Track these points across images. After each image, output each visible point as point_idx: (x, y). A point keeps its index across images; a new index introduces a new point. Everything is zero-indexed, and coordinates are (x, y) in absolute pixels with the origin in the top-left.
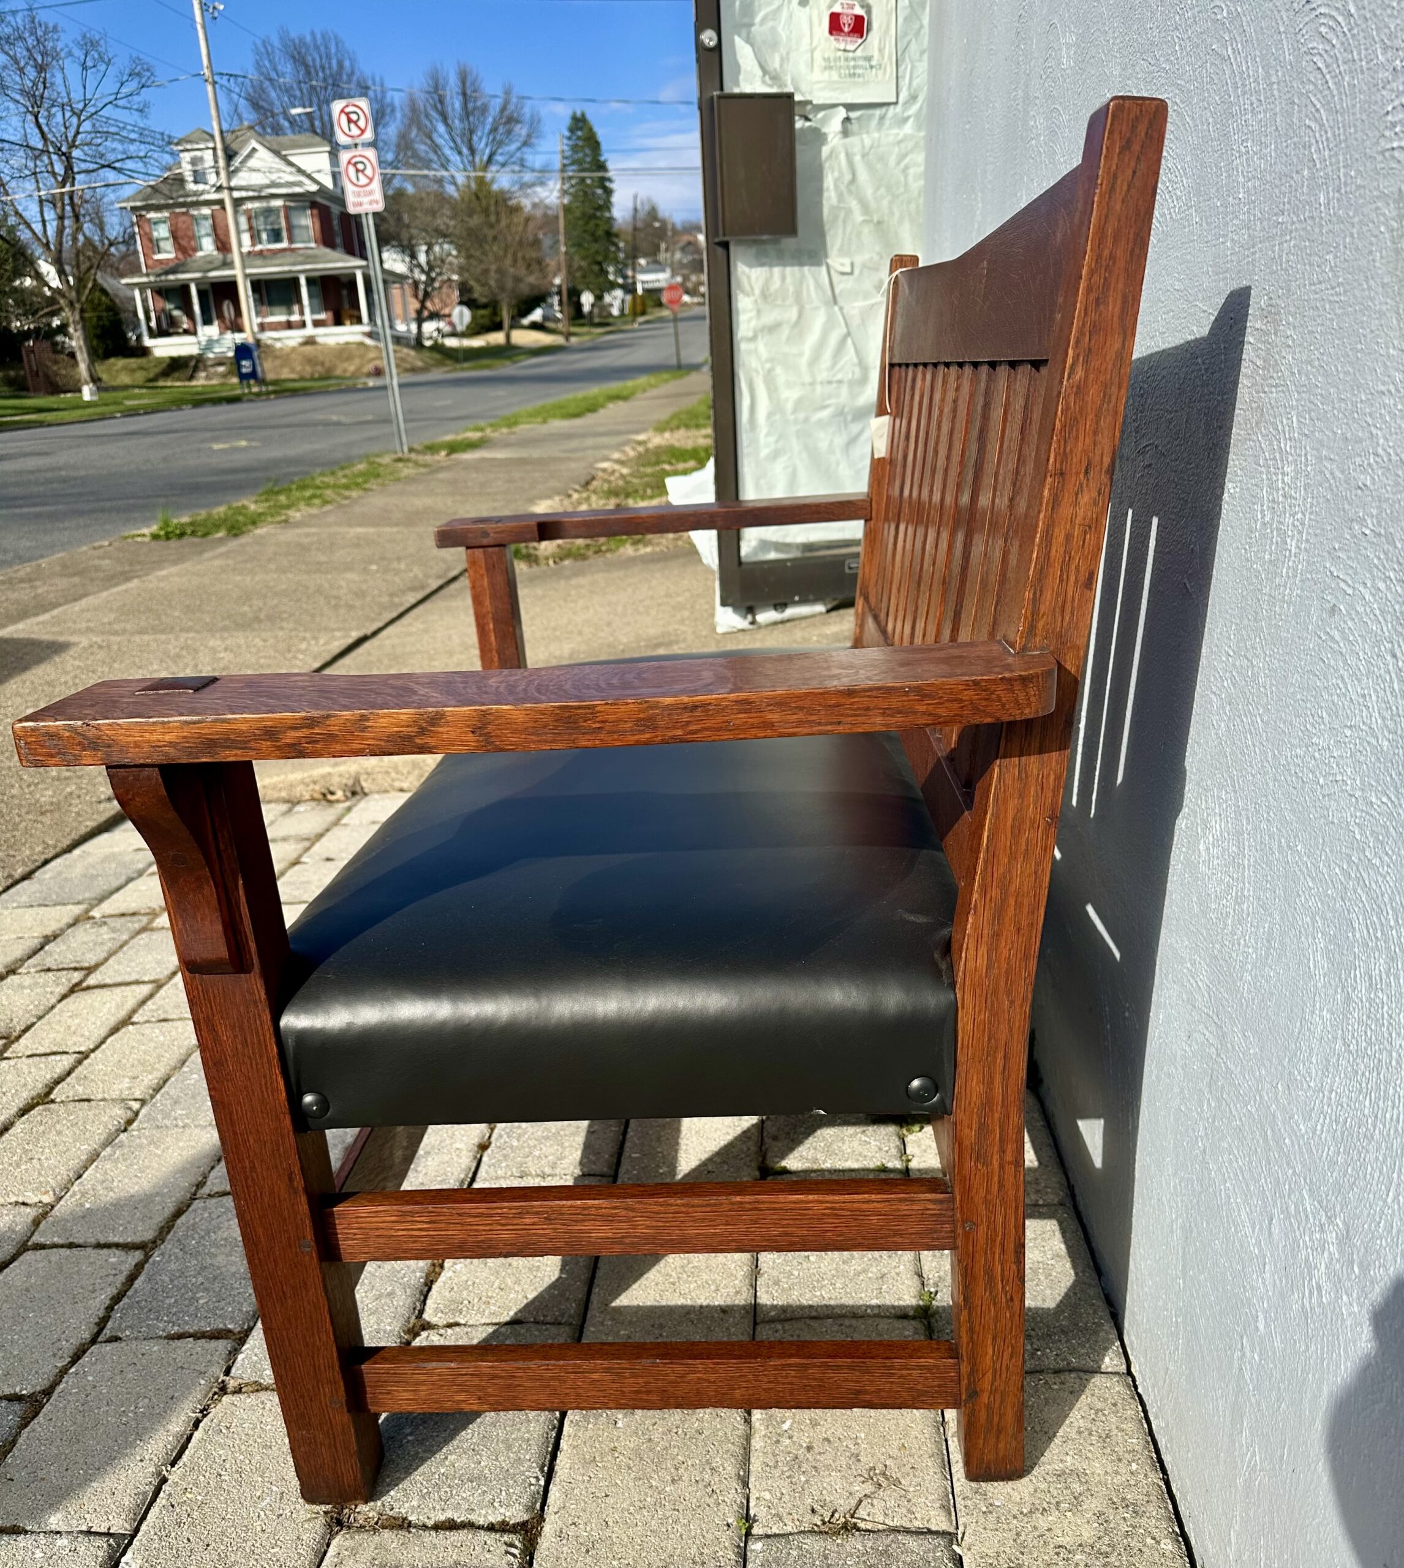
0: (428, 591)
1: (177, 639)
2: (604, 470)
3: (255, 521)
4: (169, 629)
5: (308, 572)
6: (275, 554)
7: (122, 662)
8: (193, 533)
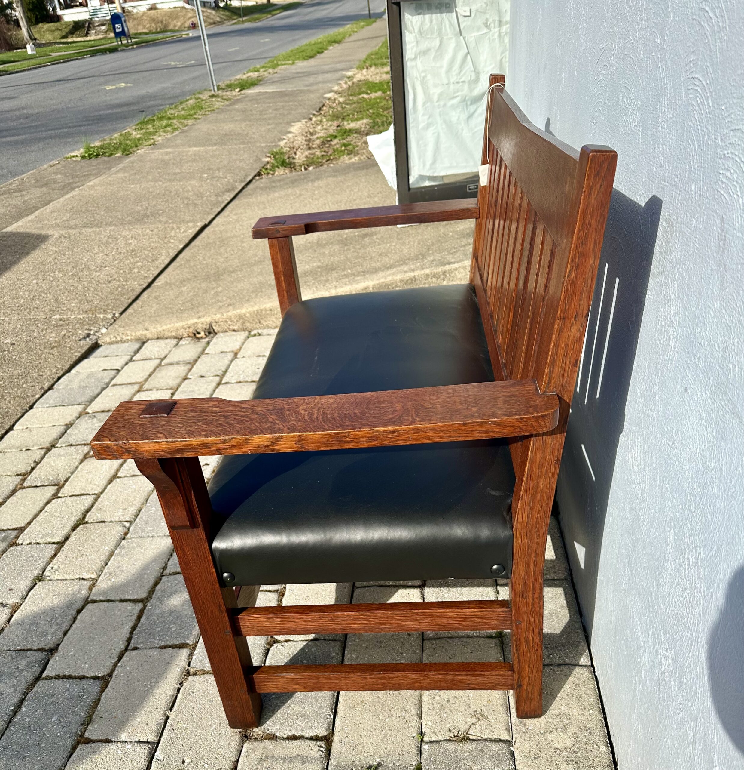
0: (236, 192)
1: (105, 230)
2: (329, 99)
3: (137, 144)
4: (99, 225)
5: (170, 180)
6: (151, 168)
7: (78, 248)
8: (104, 153)
